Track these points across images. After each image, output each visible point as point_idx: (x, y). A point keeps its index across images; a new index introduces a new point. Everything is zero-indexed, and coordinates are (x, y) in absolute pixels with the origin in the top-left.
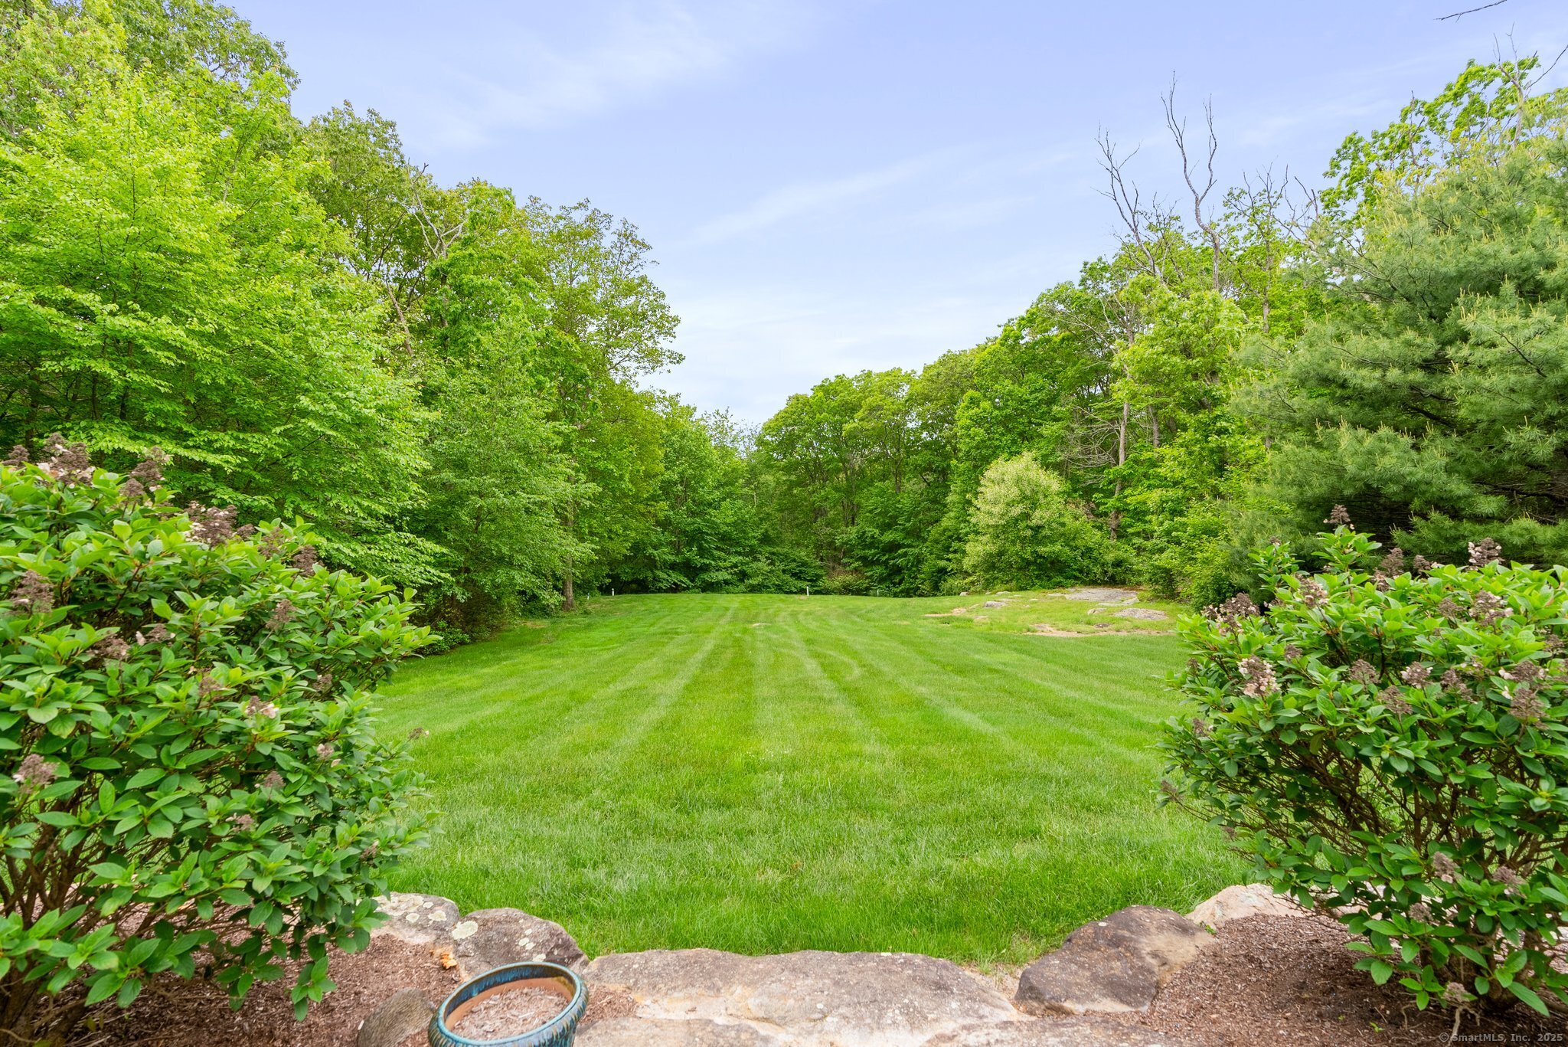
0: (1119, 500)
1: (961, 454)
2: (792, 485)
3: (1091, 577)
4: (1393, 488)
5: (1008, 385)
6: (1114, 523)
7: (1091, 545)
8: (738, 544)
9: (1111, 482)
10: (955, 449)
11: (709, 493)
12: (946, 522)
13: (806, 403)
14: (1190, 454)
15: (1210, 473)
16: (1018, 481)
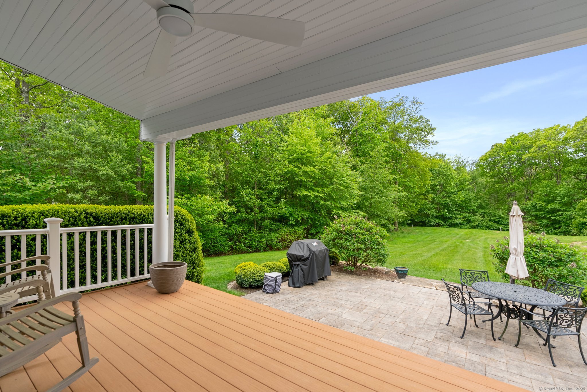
2: (495, 183)
8: (466, 208)
11: (452, 189)
13: (502, 147)
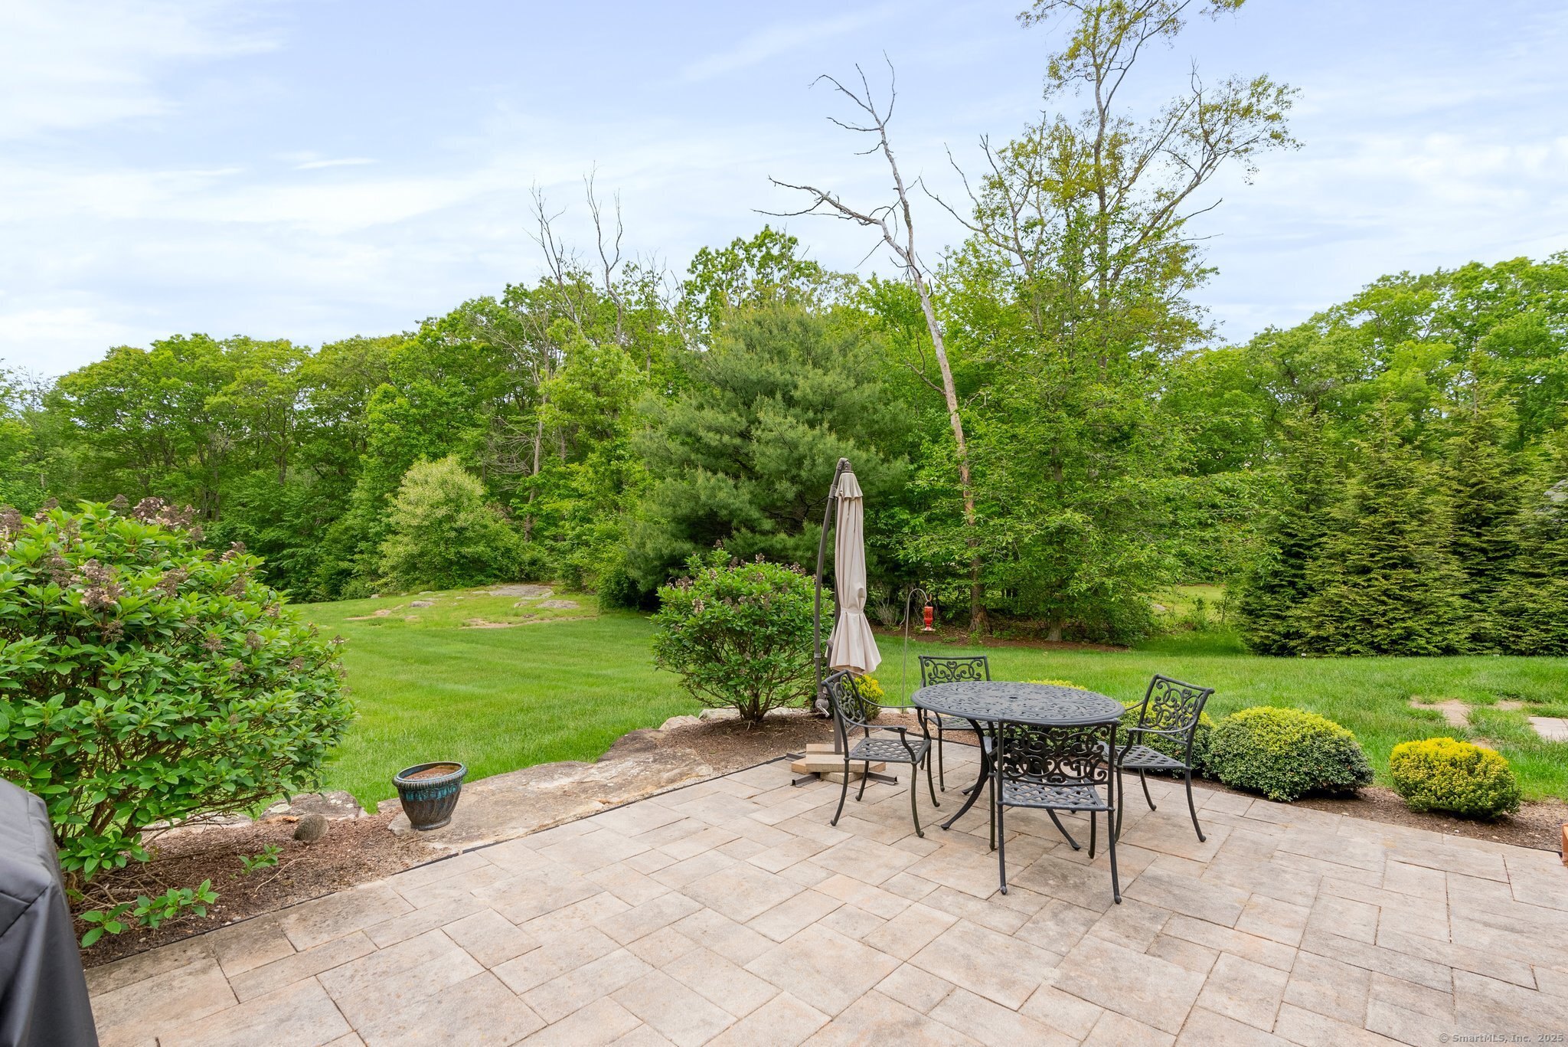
0: (533, 505)
1: (370, 449)
3: (510, 575)
4: (724, 512)
5: (427, 385)
6: (528, 526)
7: (510, 546)
9: (526, 489)
10: (365, 445)
12: (350, 519)
13: (144, 361)
14: (596, 473)
15: (610, 490)
16: (444, 483)
